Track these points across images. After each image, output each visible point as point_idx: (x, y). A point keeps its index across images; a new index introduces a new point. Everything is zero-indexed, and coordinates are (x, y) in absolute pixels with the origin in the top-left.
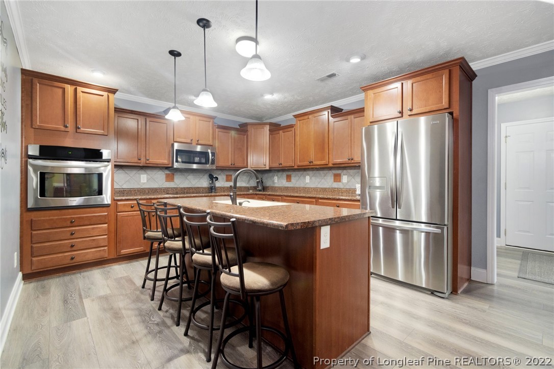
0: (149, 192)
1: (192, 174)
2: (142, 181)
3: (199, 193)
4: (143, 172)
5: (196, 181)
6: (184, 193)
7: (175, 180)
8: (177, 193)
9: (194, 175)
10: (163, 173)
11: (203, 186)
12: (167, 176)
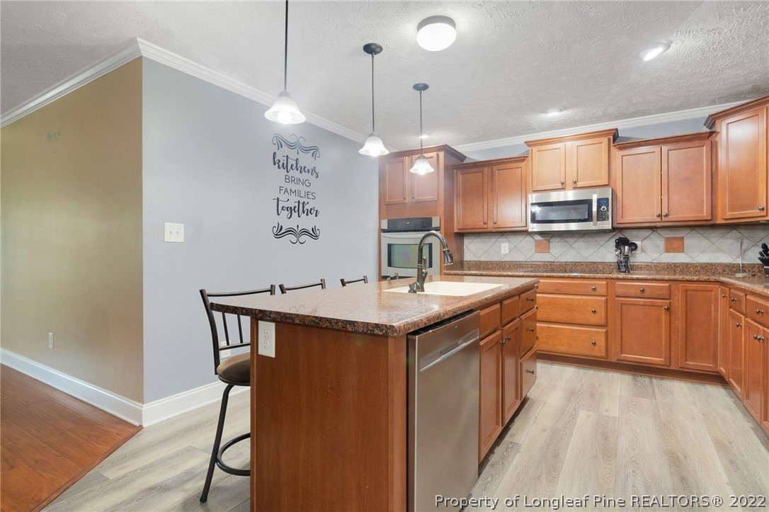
0: (510, 267)
1: (582, 239)
2: (503, 252)
3: (596, 272)
4: (504, 239)
5: (592, 251)
6: (565, 272)
7: (551, 251)
8: (553, 271)
9: (585, 242)
10: (532, 239)
11: (606, 261)
12: (538, 244)
